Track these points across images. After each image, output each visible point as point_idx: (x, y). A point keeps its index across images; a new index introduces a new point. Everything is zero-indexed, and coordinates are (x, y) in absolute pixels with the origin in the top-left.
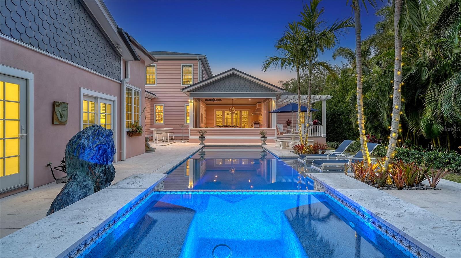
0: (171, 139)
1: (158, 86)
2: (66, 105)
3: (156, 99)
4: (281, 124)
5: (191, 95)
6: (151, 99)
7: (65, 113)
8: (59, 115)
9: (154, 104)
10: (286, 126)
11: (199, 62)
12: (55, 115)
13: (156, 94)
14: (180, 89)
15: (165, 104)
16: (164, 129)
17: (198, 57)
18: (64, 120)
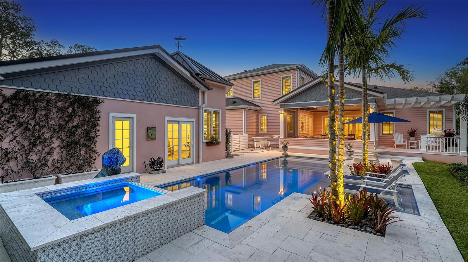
0: (268, 147)
1: (262, 98)
2: (155, 129)
3: (261, 110)
4: (401, 134)
5: (281, 106)
6: (257, 111)
7: (154, 133)
8: (150, 135)
9: (260, 115)
10: (407, 136)
11: (297, 72)
12: (148, 135)
13: (261, 106)
14: (271, 102)
15: (268, 114)
16: (265, 137)
17: (295, 67)
18: (154, 137)
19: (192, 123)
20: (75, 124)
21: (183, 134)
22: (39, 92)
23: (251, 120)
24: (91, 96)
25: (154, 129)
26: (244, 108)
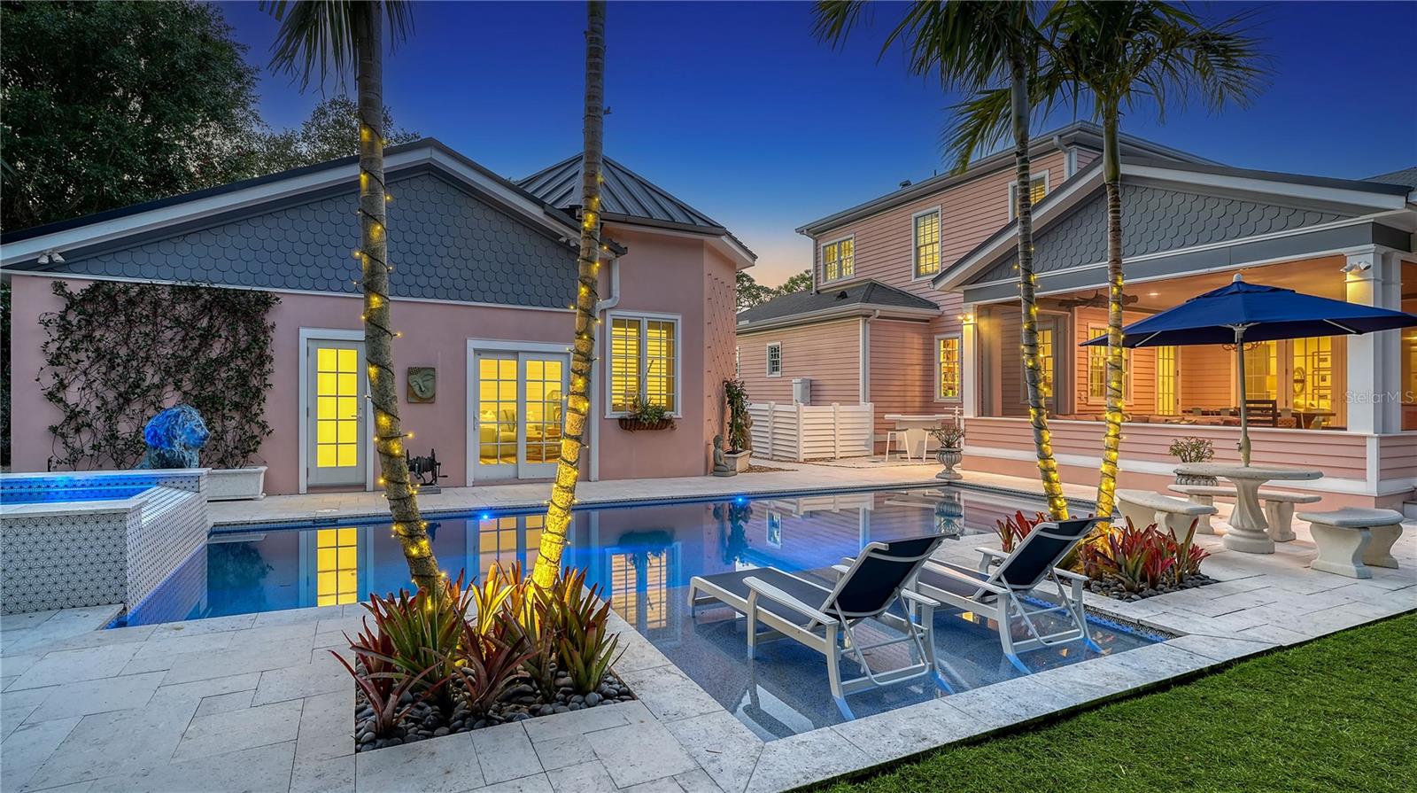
3: (941, 319)
5: (968, 295)
6: (927, 321)
8: (417, 389)
9: (936, 337)
12: (410, 388)
13: (941, 303)
16: (936, 416)
18: (429, 394)
19: (564, 358)
20: (214, 355)
21: (534, 391)
22: (138, 284)
23: (900, 356)
24: (249, 288)
25: (429, 372)
26: (864, 312)
